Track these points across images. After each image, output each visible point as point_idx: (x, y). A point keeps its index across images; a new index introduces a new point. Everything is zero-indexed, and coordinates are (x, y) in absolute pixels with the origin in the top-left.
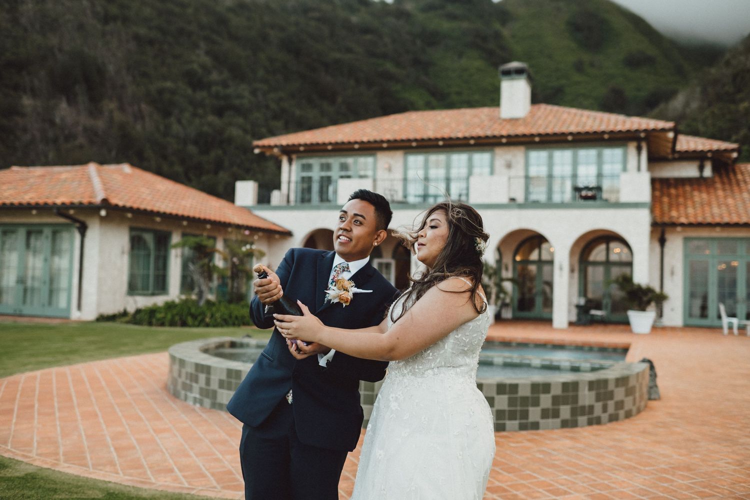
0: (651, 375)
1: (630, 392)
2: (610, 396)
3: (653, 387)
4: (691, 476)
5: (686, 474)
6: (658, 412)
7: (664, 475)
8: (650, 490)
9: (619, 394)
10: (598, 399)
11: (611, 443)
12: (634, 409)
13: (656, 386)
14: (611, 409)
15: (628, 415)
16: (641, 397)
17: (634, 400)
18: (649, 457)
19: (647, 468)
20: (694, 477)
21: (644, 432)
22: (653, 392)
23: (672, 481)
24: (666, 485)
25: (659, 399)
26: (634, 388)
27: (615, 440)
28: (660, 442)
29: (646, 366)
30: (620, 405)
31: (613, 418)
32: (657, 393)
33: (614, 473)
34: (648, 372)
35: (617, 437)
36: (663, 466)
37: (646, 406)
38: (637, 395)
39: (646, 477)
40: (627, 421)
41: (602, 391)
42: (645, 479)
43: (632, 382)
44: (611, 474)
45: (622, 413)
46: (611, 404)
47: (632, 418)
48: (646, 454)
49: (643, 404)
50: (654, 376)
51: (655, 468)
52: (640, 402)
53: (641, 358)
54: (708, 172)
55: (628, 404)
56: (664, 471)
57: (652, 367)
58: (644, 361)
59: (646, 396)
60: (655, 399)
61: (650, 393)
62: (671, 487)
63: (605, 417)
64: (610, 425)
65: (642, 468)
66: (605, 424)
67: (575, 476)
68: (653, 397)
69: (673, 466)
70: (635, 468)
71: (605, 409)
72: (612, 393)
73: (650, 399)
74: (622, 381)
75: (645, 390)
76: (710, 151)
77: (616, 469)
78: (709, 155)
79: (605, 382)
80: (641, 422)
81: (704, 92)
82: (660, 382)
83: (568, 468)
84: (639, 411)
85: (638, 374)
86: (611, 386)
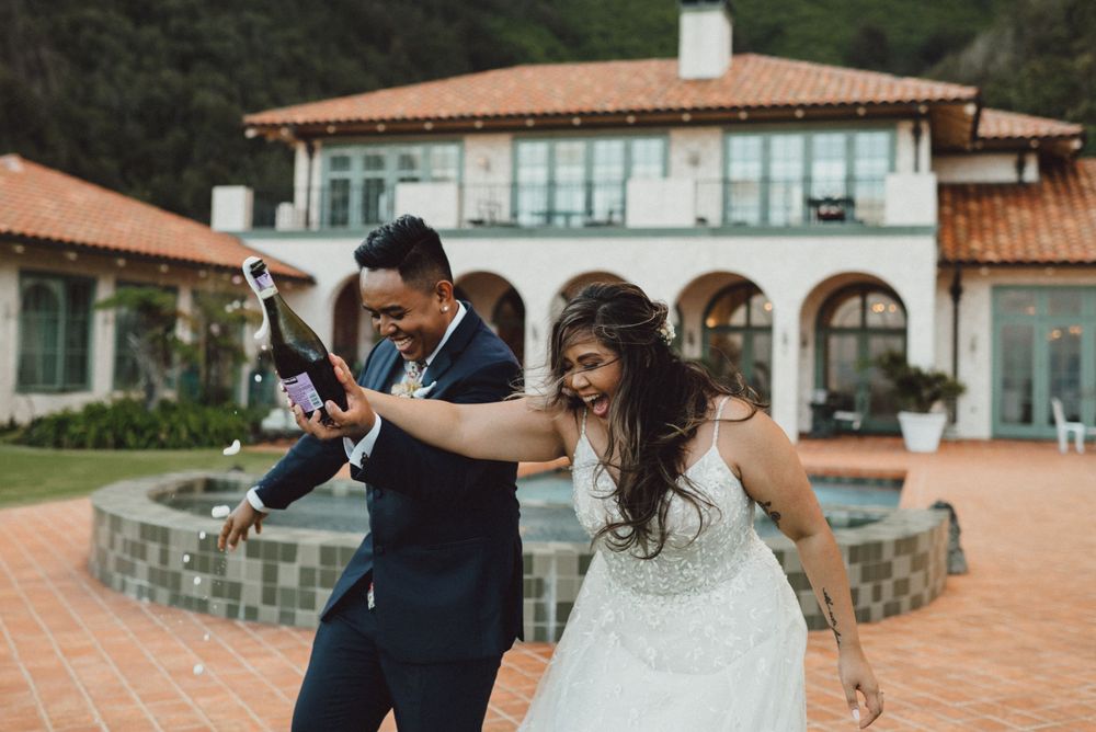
0: (951, 531)
1: (919, 563)
2: (887, 570)
3: (955, 551)
4: (1036, 717)
5: (1027, 713)
6: (966, 599)
7: (990, 717)
9: (902, 567)
10: (865, 578)
11: (893, 658)
12: (926, 593)
13: (960, 550)
14: (888, 594)
15: (917, 604)
16: (937, 569)
17: (927, 576)
18: (960, 683)
19: (958, 704)
20: (1040, 718)
21: (946, 635)
22: (955, 559)
25: (964, 572)
26: (925, 556)
27: (896, 651)
28: (973, 654)
29: (945, 514)
30: (902, 587)
31: (892, 611)
32: (962, 561)
33: (902, 716)
34: (947, 524)
35: (900, 646)
36: (986, 699)
37: (945, 587)
38: (931, 568)
39: (958, 722)
40: (915, 614)
41: (872, 563)
42: (957, 726)
43: (923, 547)
44: (897, 718)
45: (905, 601)
46: (887, 585)
47: (925, 609)
48: (953, 676)
49: (939, 583)
50: (956, 531)
51: (972, 703)
52: (935, 580)
53: (933, 501)
54: (1031, 173)
55: (917, 580)
56: (989, 708)
57: (953, 517)
58: (941, 506)
59: (944, 569)
60: (958, 574)
61: (950, 564)
63: (877, 608)
64: (886, 623)
65: (950, 704)
66: (878, 621)
67: (833, 722)
68: (955, 569)
69: (1001, 698)
70: (937, 704)
71: (877, 595)
72: (889, 565)
73: (950, 573)
74: (907, 544)
75: (943, 557)
76: (1035, 137)
77: (905, 708)
78: (1034, 144)
79: (878, 547)
80: (939, 616)
81: (1019, 35)
82: (965, 541)
83: (824, 708)
84: (934, 596)
85: (932, 531)
86: (888, 555)
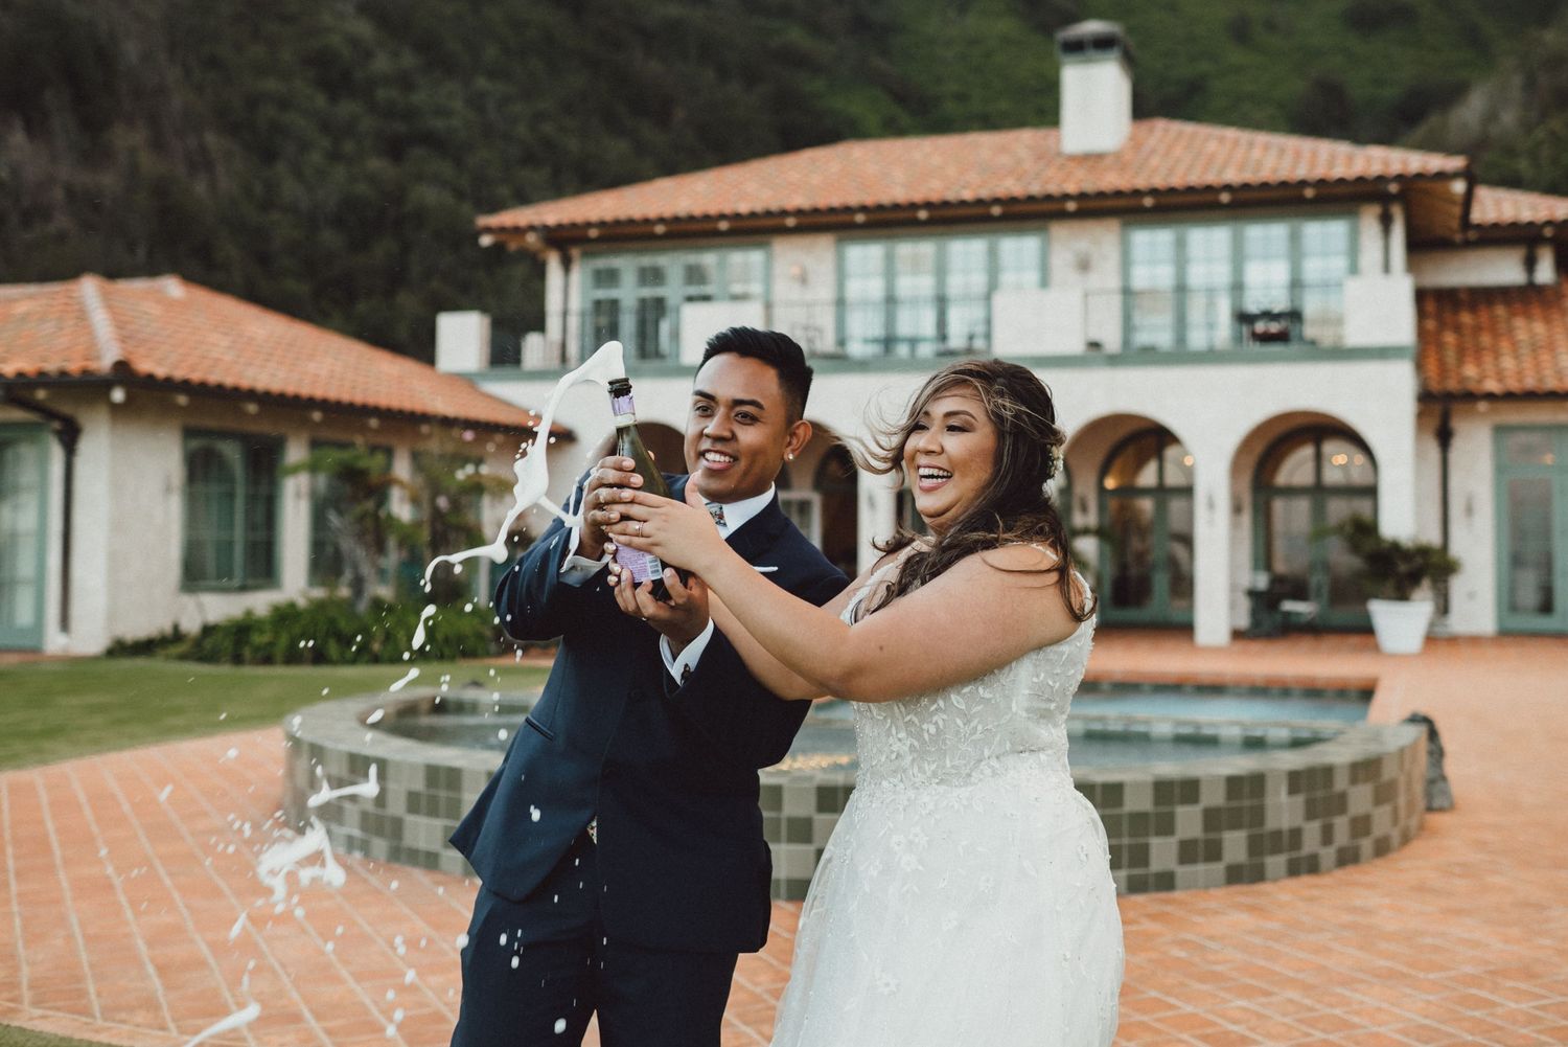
0: (1431, 753)
1: (1384, 794)
2: (1340, 803)
3: (1436, 781)
4: (1537, 990)
5: (1523, 986)
6: (1451, 840)
7: (1474, 991)
8: (1443, 1027)
9: (1360, 799)
10: (1311, 813)
11: (1346, 918)
12: (1395, 835)
13: (1444, 778)
14: (1342, 836)
15: (1382, 849)
16: (1411, 804)
17: (1395, 811)
18: (1436, 949)
19: (1431, 976)
20: (1543, 992)
21: (1421, 889)
22: (1436, 793)
23: (1493, 1004)
24: (1477, 1014)
25: (1450, 807)
26: (1392, 785)
27: (1353, 910)
28: (1459, 912)
29: (1417, 732)
30: (1361, 826)
31: (1348, 858)
32: (1446, 793)
33: (1356, 990)
34: (1424, 745)
35: (1358, 903)
36: (1469, 969)
37: (1422, 827)
38: (1402, 801)
39: (1431, 998)
40: (1379, 862)
41: (1320, 794)
42: (1429, 1002)
43: (1389, 772)
44: (1347, 993)
45: (1366, 845)
46: (1341, 824)
47: (1394, 856)
48: (1429, 940)
49: (1414, 822)
50: (1437, 753)
51: (1452, 973)
52: (1409, 816)
53: (1407, 714)
54: (1545, 273)
55: (1382, 825)
56: (1474, 981)
57: (1433, 734)
58: (1416, 719)
59: (1421, 804)
60: (1441, 810)
61: (1429, 795)
62: (1489, 1019)
63: (1328, 855)
64: (1340, 874)
65: (1421, 975)
66: (1329, 871)
67: (1263, 1000)
68: (1437, 803)
69: (1492, 968)
70: (1404, 975)
71: (1327, 836)
72: (1342, 798)
73: (1430, 809)
74: (1366, 768)
75: (1419, 788)
76: (1549, 223)
77: (1362, 981)
78: (1548, 232)
79: (1328, 771)
80: (1414, 864)
81: (1530, 84)
82: (1451, 767)
83: (1249, 981)
84: (1406, 839)
85: (1402, 751)
86: (1341, 783)
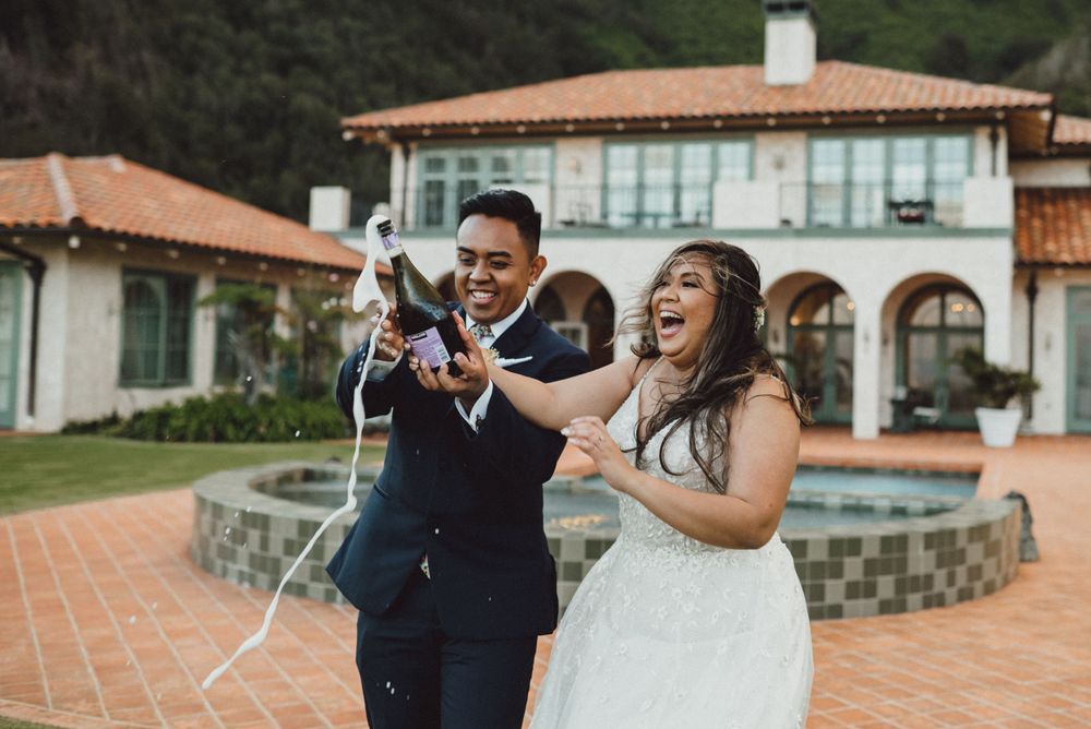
0: (1024, 520)
1: (992, 550)
2: (960, 556)
3: (1027, 540)
6: (1038, 584)
7: (1057, 695)
8: (1036, 721)
9: (975, 554)
10: (940, 564)
11: (966, 639)
12: (999, 581)
13: (1032, 538)
14: (961, 579)
15: (989, 589)
16: (1009, 557)
17: (999, 564)
18: (1029, 663)
19: (1027, 683)
21: (1017, 619)
22: (1027, 549)
23: (1069, 705)
24: (1060, 711)
25: (1036, 559)
26: (997, 543)
27: (969, 634)
28: (1043, 636)
29: (1017, 504)
30: (975, 572)
31: (965, 595)
32: (1033, 549)
33: (973, 694)
34: (1019, 514)
35: (973, 629)
36: (1052, 678)
37: (1017, 574)
38: (1004, 555)
39: (1027, 699)
40: (988, 599)
41: (947, 549)
42: (1025, 703)
43: (995, 534)
44: (967, 695)
45: (979, 586)
46: (961, 572)
47: (997, 594)
48: (1023, 657)
49: (1012, 570)
50: (1028, 520)
51: (1041, 681)
52: (1008, 565)
53: (1006, 491)
55: (989, 572)
56: (1057, 687)
57: (1025, 507)
58: (1013, 496)
59: (1016, 557)
60: (1030, 561)
61: (1022, 551)
62: (1069, 716)
63: (951, 593)
64: (960, 607)
65: (1019, 682)
66: (952, 605)
67: (907, 700)
68: (1027, 556)
69: (1067, 677)
70: (1006, 683)
71: (951, 580)
72: (963, 552)
73: (1022, 560)
74: (980, 532)
75: (1015, 545)
77: (975, 687)
79: (953, 533)
80: (1010, 601)
82: (1037, 530)
83: (896, 686)
84: (1006, 582)
85: (1004, 519)
86: (961, 542)
